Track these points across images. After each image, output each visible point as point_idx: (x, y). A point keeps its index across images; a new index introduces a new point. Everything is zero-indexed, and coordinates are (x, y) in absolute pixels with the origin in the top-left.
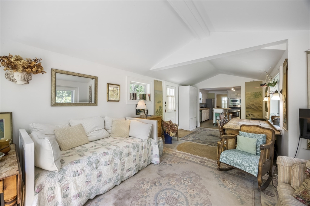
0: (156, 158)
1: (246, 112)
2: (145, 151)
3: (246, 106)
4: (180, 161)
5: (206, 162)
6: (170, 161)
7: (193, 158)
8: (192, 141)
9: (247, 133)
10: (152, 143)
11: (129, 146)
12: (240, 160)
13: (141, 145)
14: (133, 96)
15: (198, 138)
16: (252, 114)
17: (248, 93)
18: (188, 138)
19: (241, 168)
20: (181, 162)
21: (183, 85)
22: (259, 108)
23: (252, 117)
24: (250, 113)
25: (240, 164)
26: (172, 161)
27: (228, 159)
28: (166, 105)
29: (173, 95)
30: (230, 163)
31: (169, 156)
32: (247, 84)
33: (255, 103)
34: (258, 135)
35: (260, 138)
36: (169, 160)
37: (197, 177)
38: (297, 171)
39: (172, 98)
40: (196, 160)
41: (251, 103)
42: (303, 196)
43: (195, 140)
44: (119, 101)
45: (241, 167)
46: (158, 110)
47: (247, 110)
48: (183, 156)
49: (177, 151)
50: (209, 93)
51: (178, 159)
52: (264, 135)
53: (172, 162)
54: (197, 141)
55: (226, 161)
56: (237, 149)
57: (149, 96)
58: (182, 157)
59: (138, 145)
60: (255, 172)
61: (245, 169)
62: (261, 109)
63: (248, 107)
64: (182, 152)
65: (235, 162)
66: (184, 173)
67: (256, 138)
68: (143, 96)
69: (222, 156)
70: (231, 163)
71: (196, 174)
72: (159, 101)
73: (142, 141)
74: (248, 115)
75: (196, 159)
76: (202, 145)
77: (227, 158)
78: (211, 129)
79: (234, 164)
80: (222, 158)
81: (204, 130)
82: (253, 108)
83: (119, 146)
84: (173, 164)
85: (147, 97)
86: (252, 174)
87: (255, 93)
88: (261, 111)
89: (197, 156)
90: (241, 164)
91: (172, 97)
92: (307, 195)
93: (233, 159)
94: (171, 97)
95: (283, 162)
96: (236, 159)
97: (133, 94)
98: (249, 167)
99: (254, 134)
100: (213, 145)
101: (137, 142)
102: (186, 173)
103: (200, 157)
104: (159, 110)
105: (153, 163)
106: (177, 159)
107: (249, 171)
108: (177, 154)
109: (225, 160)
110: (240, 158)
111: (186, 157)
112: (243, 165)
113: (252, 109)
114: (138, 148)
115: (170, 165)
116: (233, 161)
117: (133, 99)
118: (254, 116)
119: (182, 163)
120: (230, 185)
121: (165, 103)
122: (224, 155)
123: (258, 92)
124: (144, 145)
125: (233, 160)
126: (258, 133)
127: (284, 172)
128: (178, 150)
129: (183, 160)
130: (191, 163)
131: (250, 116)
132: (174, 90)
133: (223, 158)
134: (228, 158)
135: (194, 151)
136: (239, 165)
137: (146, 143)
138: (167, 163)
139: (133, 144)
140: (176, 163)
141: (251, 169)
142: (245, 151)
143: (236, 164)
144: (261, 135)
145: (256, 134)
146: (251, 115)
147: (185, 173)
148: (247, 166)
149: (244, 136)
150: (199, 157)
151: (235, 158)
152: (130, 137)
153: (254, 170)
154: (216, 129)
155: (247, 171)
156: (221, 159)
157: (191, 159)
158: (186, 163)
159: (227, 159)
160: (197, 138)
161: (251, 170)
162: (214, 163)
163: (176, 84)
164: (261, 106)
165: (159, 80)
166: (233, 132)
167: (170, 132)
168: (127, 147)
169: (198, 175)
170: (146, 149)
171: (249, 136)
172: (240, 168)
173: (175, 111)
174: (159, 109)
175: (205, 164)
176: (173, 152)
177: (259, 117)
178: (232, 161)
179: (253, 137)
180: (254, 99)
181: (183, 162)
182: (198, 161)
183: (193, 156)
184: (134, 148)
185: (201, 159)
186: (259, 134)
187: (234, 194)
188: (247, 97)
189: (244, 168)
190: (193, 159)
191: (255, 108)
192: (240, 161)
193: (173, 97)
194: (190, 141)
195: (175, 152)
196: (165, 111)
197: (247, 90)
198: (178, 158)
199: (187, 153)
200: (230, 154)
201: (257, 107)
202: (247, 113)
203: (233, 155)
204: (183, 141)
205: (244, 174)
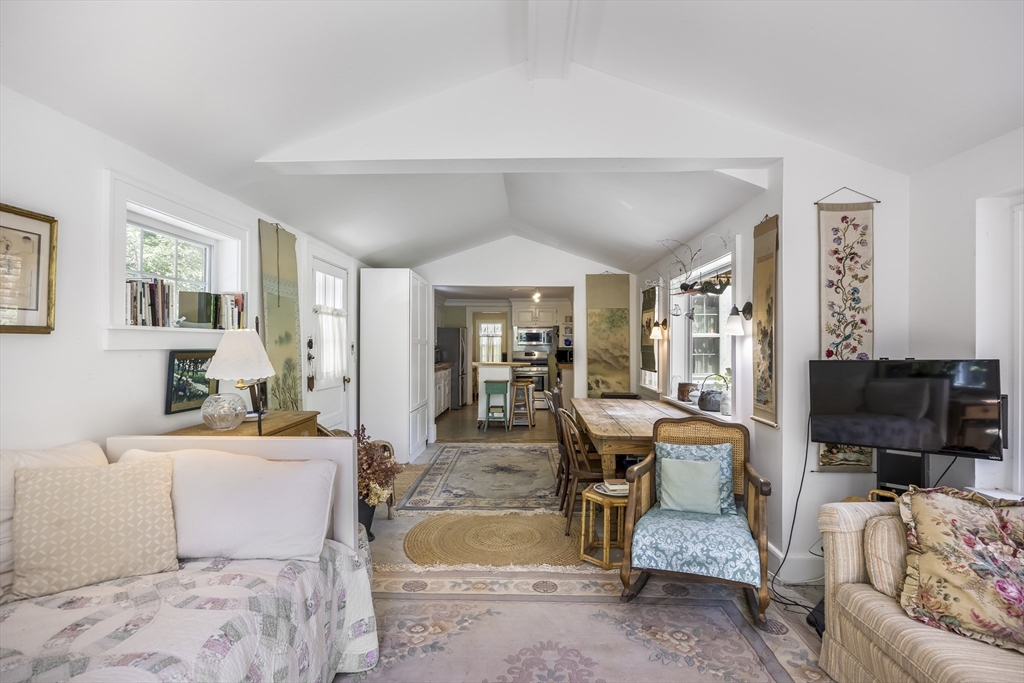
0: (358, 639)
1: (590, 373)
2: (317, 621)
3: (588, 354)
4: (463, 612)
5: (556, 581)
6: (419, 629)
7: (501, 582)
8: (449, 506)
9: (682, 447)
10: (337, 563)
11: (237, 625)
12: (701, 545)
13: (297, 599)
14: (147, 300)
15: (463, 489)
16: (604, 379)
17: (593, 310)
18: (428, 498)
19: (708, 572)
20: (470, 617)
21: (374, 263)
22: (621, 359)
23: (603, 389)
24: (599, 377)
25: (704, 558)
26: (427, 623)
27: (663, 552)
28: (312, 352)
29: (339, 306)
30: (669, 564)
31: (399, 604)
32: (593, 281)
33: (612, 344)
34: (715, 449)
35: (724, 459)
36: (410, 624)
37: (572, 658)
38: (883, 541)
39: (336, 319)
40: (517, 586)
41: (603, 344)
42: (924, 608)
43: (458, 500)
44: (47, 330)
45: (707, 568)
46: (281, 382)
47: (592, 366)
48: (455, 585)
49: (417, 569)
50: (446, 304)
51: (450, 604)
52: (728, 446)
53: (431, 629)
54: (469, 504)
55: (656, 562)
56: (663, 506)
57: (240, 303)
58: (458, 591)
59: (285, 601)
60: (753, 573)
61: (721, 572)
62: (626, 364)
63: (593, 356)
64: (442, 567)
65: (687, 556)
66: (518, 665)
67: (711, 458)
68: (208, 303)
69: (641, 544)
70: (674, 563)
71: (560, 646)
72: (283, 335)
73: (294, 567)
74: (594, 385)
75: (516, 581)
76: (497, 517)
77: (657, 549)
78: (483, 445)
79: (682, 565)
80: (640, 552)
81: (463, 453)
82: (605, 361)
83: (165, 650)
84: (442, 638)
85: (228, 311)
86: (746, 581)
87: (612, 310)
88: (626, 369)
89: (512, 566)
90: (708, 557)
91: (336, 314)
92: (933, 600)
93: (681, 547)
94: (330, 317)
95: (843, 523)
96: (690, 545)
97: (153, 288)
98: (734, 559)
99: (703, 447)
100: (532, 509)
101: (272, 582)
102: (523, 658)
103: (525, 570)
104: (284, 381)
105: (346, 674)
106: (445, 608)
107: (735, 573)
108: (428, 581)
109: (650, 558)
110: (701, 539)
111: (474, 586)
112: (715, 559)
113: (603, 364)
114: (288, 618)
115: (434, 647)
116: (681, 553)
117: (149, 320)
118: (609, 388)
119: (475, 618)
120: (682, 643)
121: (310, 345)
122: (647, 540)
123: (618, 310)
124: (309, 594)
125: (679, 549)
126: (710, 442)
127: (847, 550)
128: (422, 564)
129: (472, 604)
130: (508, 604)
131: (598, 386)
132: (339, 282)
133: (644, 551)
134: (662, 545)
135: (482, 548)
136: (701, 564)
137: (318, 573)
138: (410, 641)
139: (253, 604)
140: (451, 631)
141: (740, 564)
142: (690, 508)
143: (689, 564)
144: (724, 446)
145: (708, 448)
146: (600, 384)
147: (518, 660)
148: (727, 561)
149: (678, 458)
150: (518, 569)
151: (686, 540)
152: (188, 566)
153: (748, 569)
154: (497, 442)
155: (729, 576)
156: (639, 557)
157: (496, 587)
158: (489, 612)
159: (658, 553)
160: (462, 493)
161: (739, 570)
162: (585, 576)
163: (350, 255)
164: (625, 353)
165: (283, 225)
166: (625, 446)
167: (372, 485)
168: (230, 634)
169: (571, 650)
170: (322, 609)
171: (692, 454)
172: (704, 572)
173: (346, 380)
174: (285, 376)
175: (559, 591)
176: (408, 580)
177: (621, 390)
178: (676, 553)
179: (703, 458)
180: (608, 332)
181: (476, 612)
182: (526, 586)
183: (496, 575)
184: (269, 630)
185: (534, 577)
186: (717, 446)
187: (714, 672)
188: (591, 325)
189: (717, 569)
190: (505, 586)
191: (610, 361)
192: (702, 550)
193: (338, 315)
194: (442, 509)
195: (413, 574)
196: (311, 386)
197: (590, 303)
198: (445, 603)
199: (468, 567)
200: (664, 529)
201: (615, 358)
202: (592, 378)
203: (676, 530)
204: (411, 513)
205: (684, 588)
